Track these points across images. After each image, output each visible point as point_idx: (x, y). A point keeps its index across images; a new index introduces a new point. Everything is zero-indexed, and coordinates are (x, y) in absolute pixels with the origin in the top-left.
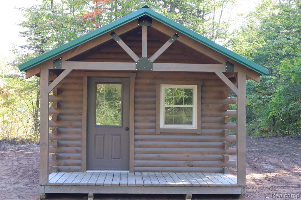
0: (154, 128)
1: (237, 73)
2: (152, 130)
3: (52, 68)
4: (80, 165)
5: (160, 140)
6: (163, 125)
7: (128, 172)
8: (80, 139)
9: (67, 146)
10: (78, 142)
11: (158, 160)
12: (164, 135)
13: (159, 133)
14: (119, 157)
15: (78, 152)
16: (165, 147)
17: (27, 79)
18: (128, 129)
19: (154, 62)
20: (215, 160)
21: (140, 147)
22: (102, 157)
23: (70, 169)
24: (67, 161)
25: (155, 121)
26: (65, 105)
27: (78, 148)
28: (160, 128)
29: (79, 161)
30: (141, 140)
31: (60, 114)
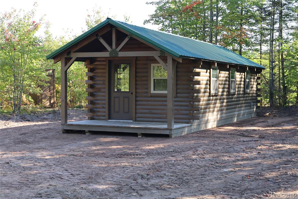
0: (147, 93)
1: (167, 56)
2: (146, 94)
3: (66, 57)
4: (104, 116)
5: (151, 101)
6: (152, 91)
7: (132, 121)
8: (105, 100)
9: (98, 104)
10: (104, 102)
11: (150, 114)
12: (154, 97)
13: (150, 96)
14: (128, 112)
15: (104, 108)
16: (155, 105)
17: (55, 63)
18: (132, 93)
19: (119, 51)
20: (186, 115)
21: (139, 105)
22: (118, 111)
23: (99, 118)
24: (99, 114)
25: (147, 89)
26: (97, 79)
27: (104, 106)
28: (151, 93)
29: (104, 114)
30: (140, 101)
31: (94, 84)
